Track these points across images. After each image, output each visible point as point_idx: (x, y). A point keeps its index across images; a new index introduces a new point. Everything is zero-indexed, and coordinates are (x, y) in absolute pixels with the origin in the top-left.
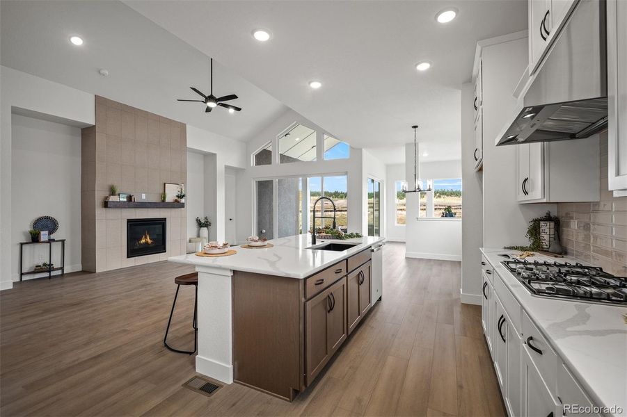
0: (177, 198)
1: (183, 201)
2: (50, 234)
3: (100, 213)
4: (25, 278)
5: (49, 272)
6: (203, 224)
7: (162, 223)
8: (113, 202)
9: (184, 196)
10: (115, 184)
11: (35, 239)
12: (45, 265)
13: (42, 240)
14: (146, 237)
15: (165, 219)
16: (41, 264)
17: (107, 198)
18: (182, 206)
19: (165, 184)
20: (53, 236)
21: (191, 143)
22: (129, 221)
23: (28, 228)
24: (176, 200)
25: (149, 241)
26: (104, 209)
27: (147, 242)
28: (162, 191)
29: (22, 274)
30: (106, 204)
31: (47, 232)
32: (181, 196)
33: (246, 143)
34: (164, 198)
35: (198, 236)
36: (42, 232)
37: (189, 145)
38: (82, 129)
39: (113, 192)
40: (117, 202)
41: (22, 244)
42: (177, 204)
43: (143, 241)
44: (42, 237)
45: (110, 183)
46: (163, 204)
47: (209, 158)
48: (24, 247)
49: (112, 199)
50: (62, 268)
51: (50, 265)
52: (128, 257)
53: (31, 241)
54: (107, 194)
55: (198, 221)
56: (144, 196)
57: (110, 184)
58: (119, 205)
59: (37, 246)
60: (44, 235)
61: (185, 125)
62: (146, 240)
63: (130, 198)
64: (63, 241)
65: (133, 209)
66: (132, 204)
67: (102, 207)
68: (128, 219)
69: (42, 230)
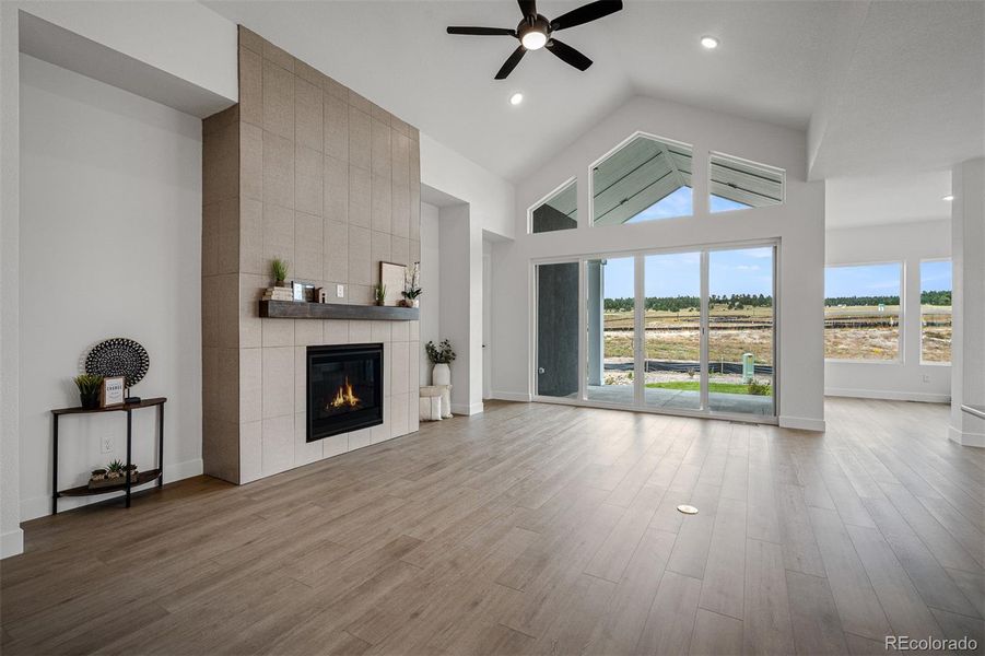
0: (404, 297)
1: (414, 303)
2: (128, 383)
3: (250, 330)
4: (65, 505)
5: (127, 487)
6: (439, 356)
7: (375, 354)
8: (279, 302)
9: (418, 292)
10: (283, 258)
11: (90, 399)
12: (115, 467)
13: (109, 401)
14: (345, 392)
15: (381, 346)
16: (105, 465)
17: (263, 292)
19: (381, 263)
20: (137, 391)
22: (311, 351)
23: (74, 370)
24: (402, 303)
25: (352, 399)
26: (259, 320)
27: (347, 403)
28: (375, 282)
29: (56, 496)
30: (263, 309)
31: (120, 381)
32: (413, 294)
33: (517, 184)
34: (381, 296)
35: (431, 383)
36: (109, 382)
38: (203, 120)
39: (277, 277)
40: (289, 303)
41: (56, 415)
43: (340, 401)
44: (108, 393)
45: (271, 254)
46: (374, 309)
47: (452, 213)
48: (63, 421)
49: (278, 294)
50: (156, 473)
51: (129, 467)
52: (309, 439)
53: (79, 405)
54: (264, 282)
55: (430, 349)
56: (341, 291)
57: (272, 258)
58: (290, 312)
59: (96, 418)
60: (114, 390)
61: (417, 130)
62: (346, 398)
63: (313, 295)
64: (160, 403)
65: (321, 322)
66: (318, 308)
67: (255, 316)
68: (308, 347)
69: (109, 376)
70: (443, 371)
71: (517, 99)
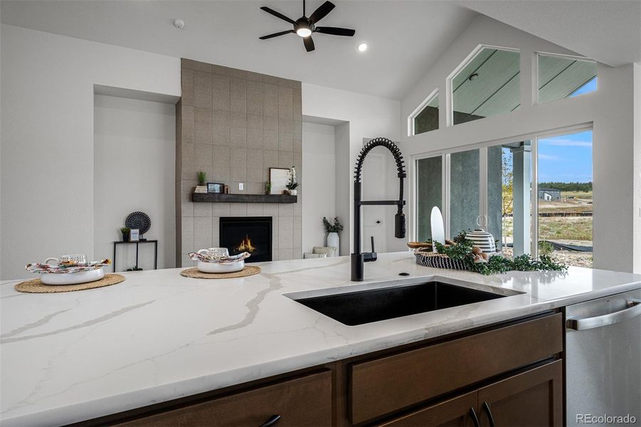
0: (287, 189)
1: (294, 192)
2: (141, 233)
3: (187, 209)
6: (333, 227)
7: (266, 223)
8: (201, 194)
9: (296, 185)
10: (205, 170)
11: (126, 238)
13: (132, 239)
14: (246, 243)
15: (270, 218)
17: (193, 189)
18: (293, 200)
19: (270, 168)
20: (144, 236)
21: (309, 109)
22: (222, 220)
23: (121, 225)
24: (285, 192)
25: (251, 248)
26: (192, 203)
27: (247, 250)
28: (266, 179)
30: (193, 198)
31: (137, 231)
32: (292, 186)
33: (401, 100)
34: (269, 188)
36: (132, 231)
37: (305, 111)
38: (176, 106)
39: (201, 180)
40: (205, 194)
41: (115, 243)
42: (287, 198)
43: (242, 248)
44: (132, 236)
45: (198, 169)
46: (267, 197)
47: (340, 128)
48: (117, 246)
49: (201, 190)
53: (122, 240)
54: (193, 184)
55: (325, 222)
56: (241, 187)
57: (198, 171)
59: (128, 246)
60: (134, 235)
61: (300, 83)
62: (247, 246)
63: (223, 190)
64: (156, 242)
65: (228, 204)
66: (223, 197)
67: (190, 201)
68: (220, 218)
69: (133, 228)
70: (334, 237)
71: (363, 48)
